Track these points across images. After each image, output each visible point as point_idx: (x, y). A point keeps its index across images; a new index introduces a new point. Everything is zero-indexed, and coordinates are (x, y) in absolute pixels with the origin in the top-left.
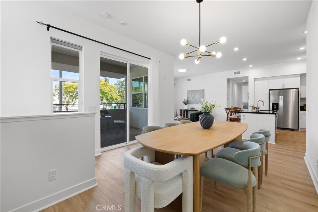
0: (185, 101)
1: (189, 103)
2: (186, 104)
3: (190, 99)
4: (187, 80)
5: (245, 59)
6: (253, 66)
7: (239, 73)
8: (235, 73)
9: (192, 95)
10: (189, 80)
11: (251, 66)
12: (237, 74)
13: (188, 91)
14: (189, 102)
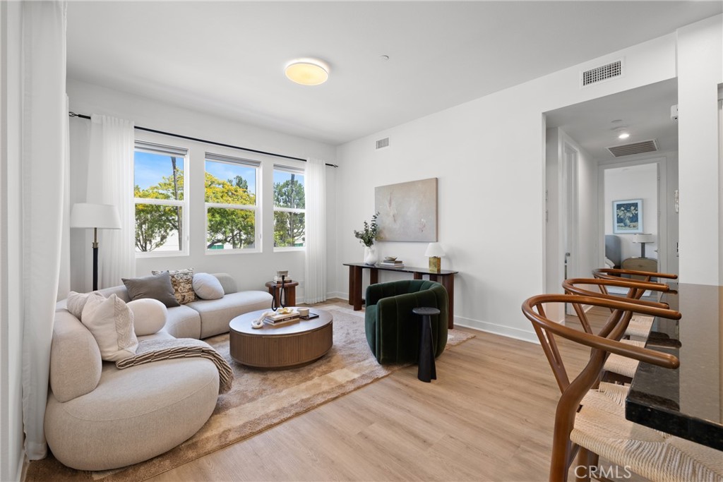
0: (367, 231)
1: (381, 240)
2: (369, 242)
3: (386, 222)
4: (375, 145)
7: (614, 70)
8: (589, 78)
9: (393, 203)
10: (381, 144)
12: (602, 78)
13: (379, 190)
14: (382, 236)
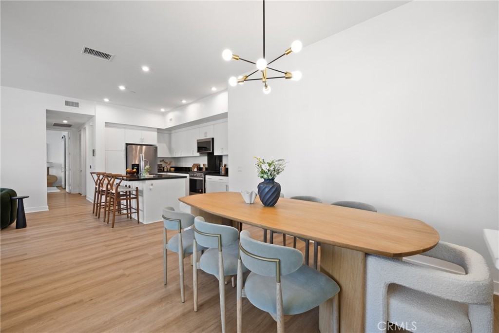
5: (122, 88)
6: (110, 100)
7: (76, 105)
8: (68, 103)
11: (106, 100)
12: (73, 106)
